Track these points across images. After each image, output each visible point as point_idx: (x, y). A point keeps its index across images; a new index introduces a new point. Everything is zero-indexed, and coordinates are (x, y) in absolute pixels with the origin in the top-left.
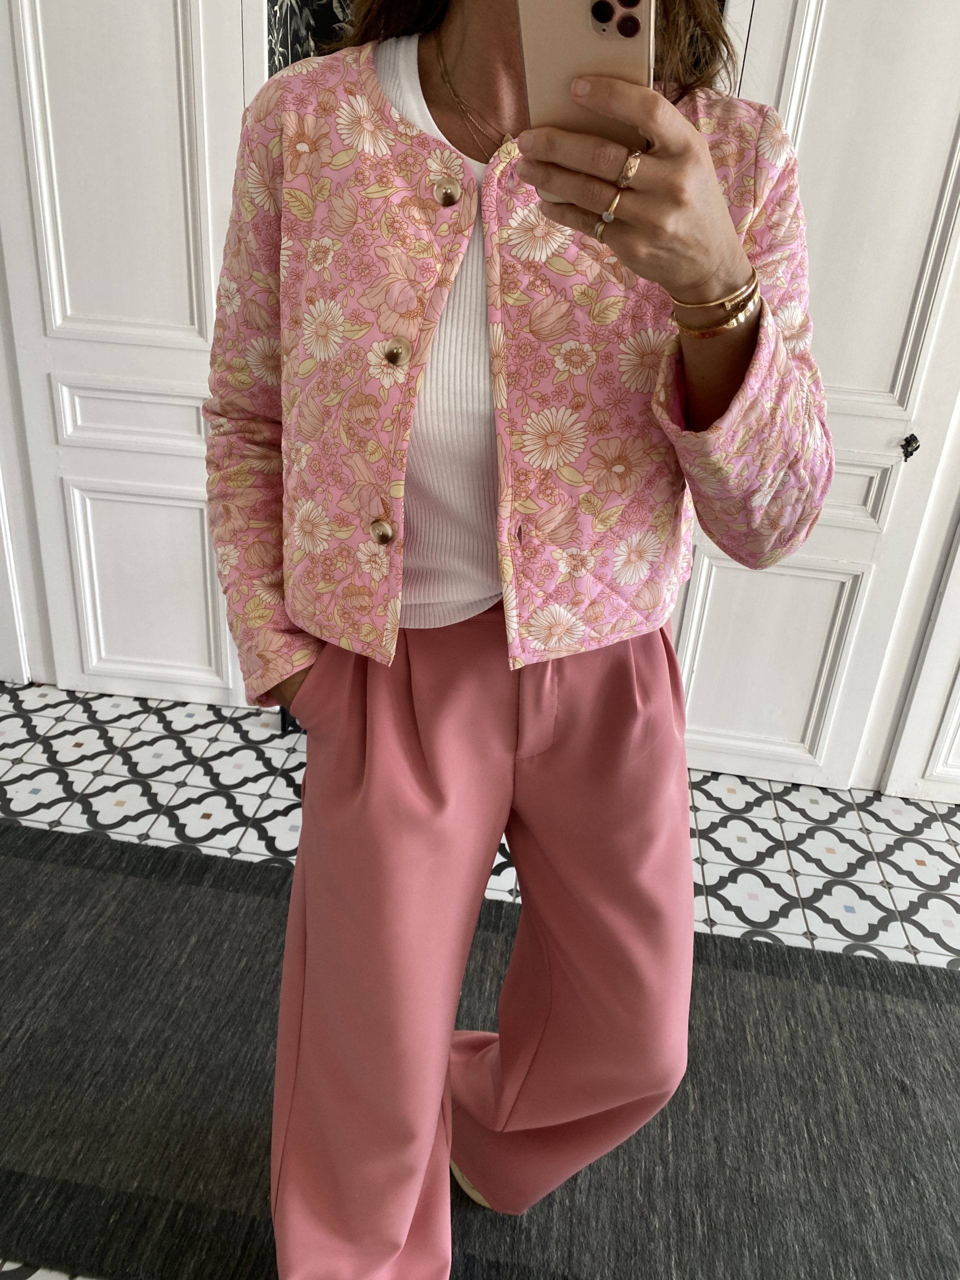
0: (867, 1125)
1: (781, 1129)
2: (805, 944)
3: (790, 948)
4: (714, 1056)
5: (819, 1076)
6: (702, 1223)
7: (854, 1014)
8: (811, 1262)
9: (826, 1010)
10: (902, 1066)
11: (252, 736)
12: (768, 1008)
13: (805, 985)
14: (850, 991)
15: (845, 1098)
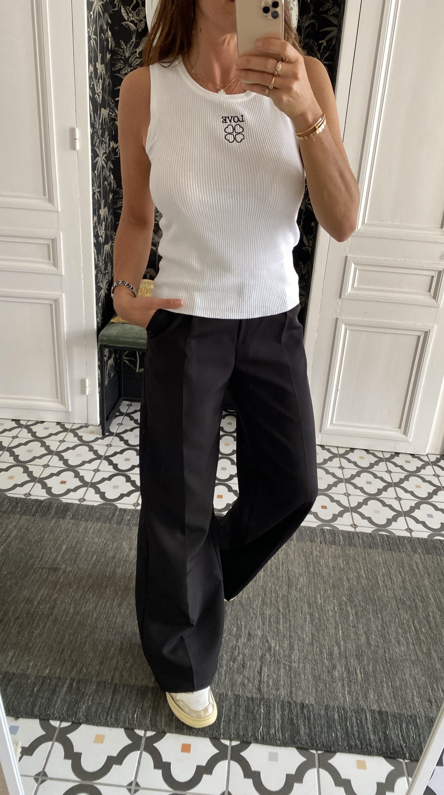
1: (399, 626)
2: (407, 534)
3: (399, 537)
4: (361, 592)
6: (361, 672)
7: (436, 568)
8: (419, 688)
9: (421, 566)
11: (85, 438)
12: (389, 567)
13: (409, 555)
14: (433, 557)
15: (433, 609)
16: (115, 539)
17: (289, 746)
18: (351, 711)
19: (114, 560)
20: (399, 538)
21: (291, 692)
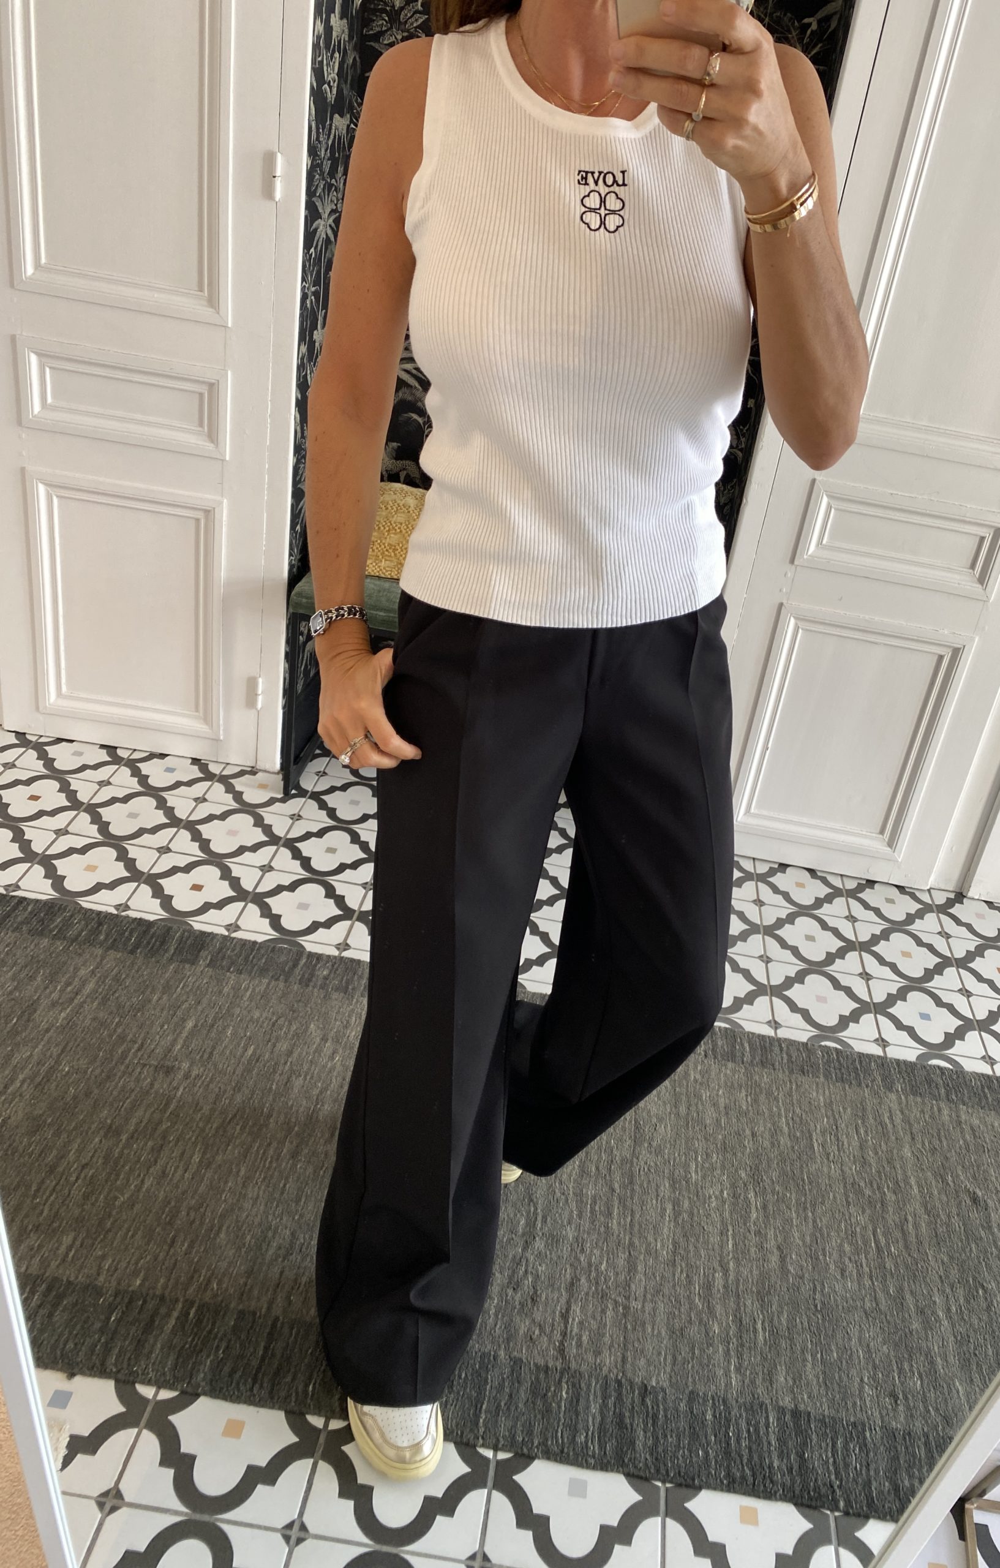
0: (936, 1236)
1: (847, 1238)
2: (877, 1051)
3: (861, 1055)
4: (777, 1164)
6: (764, 1329)
7: (927, 1123)
8: (875, 1367)
9: (898, 1119)
10: (974, 1177)
11: (247, 798)
12: (837, 1117)
13: (876, 1093)
14: (923, 1101)
15: (915, 1209)
16: (295, 1015)
17: (612, 1471)
18: (740, 1408)
19: (290, 1060)
20: (860, 1057)
21: (624, 1360)
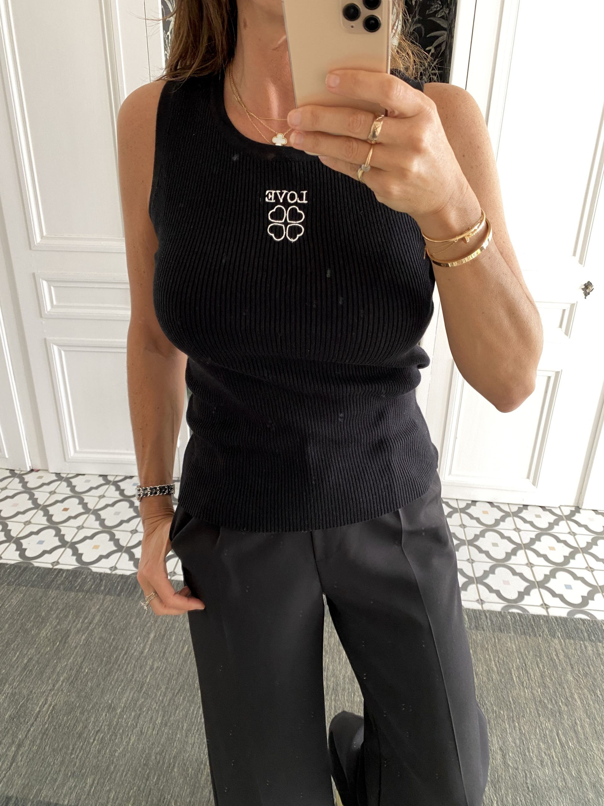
1: (541, 738)
2: (542, 612)
3: (534, 616)
5: (562, 701)
7: (579, 657)
12: (525, 657)
13: (546, 640)
14: (575, 642)
15: (580, 715)
20: (533, 617)
